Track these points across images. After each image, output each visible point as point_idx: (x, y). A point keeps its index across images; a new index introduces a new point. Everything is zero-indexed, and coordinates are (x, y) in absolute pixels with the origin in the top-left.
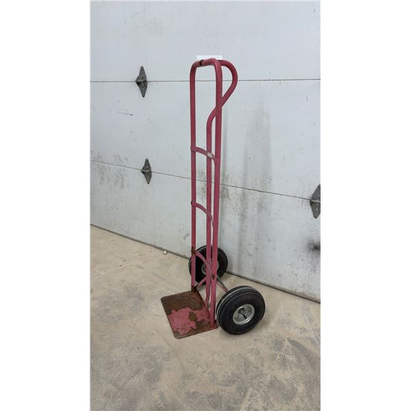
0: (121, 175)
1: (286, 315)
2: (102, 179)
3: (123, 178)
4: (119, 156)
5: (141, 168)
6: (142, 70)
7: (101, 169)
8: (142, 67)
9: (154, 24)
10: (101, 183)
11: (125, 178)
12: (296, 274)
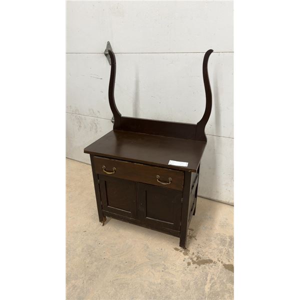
0: (95, 124)
1: (225, 220)
2: (80, 126)
3: (96, 126)
4: (93, 110)
5: (111, 118)
6: (109, 44)
7: (78, 119)
8: (108, 42)
9: (117, 8)
10: (79, 129)
11: (98, 126)
12: (229, 191)
